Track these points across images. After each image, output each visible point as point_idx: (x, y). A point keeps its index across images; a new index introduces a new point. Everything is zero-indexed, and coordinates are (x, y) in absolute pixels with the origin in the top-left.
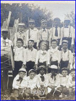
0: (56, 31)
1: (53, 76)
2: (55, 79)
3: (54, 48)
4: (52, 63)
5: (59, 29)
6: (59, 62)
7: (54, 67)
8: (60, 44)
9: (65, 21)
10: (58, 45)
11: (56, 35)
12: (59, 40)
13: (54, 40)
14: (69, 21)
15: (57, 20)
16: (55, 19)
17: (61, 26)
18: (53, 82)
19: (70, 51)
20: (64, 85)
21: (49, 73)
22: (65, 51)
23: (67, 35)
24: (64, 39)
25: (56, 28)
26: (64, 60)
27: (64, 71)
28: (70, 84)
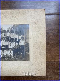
0: (4, 34)
1: (3, 51)
2: (4, 52)
3: (3, 40)
4: (3, 46)
5: (5, 34)
6: (5, 46)
7: (3, 47)
8: (6, 39)
9: (7, 31)
10: (5, 39)
11: (4, 36)
12: (5, 37)
13: (3, 38)
14: (9, 31)
15: (5, 30)
16: (4, 30)
17: (6, 32)
18: (3, 53)
19: (9, 42)
20: (7, 54)
21: (2, 49)
22: (7, 42)
23: (8, 36)
24: (7, 37)
25: (4, 33)
26: (7, 45)
27: (7, 49)
28: (9, 54)
